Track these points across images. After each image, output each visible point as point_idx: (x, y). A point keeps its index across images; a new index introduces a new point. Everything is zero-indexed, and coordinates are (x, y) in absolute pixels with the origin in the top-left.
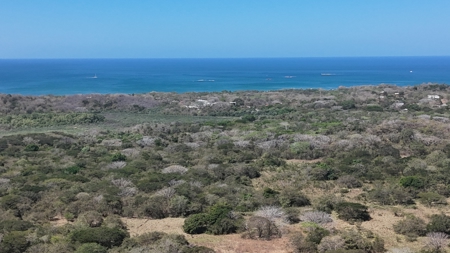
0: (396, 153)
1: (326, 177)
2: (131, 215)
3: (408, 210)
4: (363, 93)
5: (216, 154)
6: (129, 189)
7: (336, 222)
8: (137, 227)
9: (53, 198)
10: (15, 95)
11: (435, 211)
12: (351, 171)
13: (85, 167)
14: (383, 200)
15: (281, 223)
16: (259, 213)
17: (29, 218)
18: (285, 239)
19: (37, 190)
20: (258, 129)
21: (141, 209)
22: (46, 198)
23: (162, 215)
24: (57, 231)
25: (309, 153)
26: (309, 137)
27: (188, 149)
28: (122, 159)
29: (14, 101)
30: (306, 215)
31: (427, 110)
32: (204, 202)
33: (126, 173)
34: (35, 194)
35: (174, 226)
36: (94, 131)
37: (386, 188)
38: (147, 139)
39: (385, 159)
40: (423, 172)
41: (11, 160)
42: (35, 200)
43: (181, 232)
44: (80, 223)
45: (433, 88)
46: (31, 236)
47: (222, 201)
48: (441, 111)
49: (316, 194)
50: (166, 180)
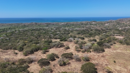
0: (88, 30)
1: (79, 34)
2: (53, 39)
3: (90, 38)
4: (84, 22)
5: (64, 31)
6: (52, 35)
7: (80, 40)
8: (53, 40)
9: (42, 37)
10: (36, 23)
11: (93, 38)
12: (82, 33)
13: (46, 32)
14: (86, 37)
15: (73, 40)
16: (70, 39)
17: (39, 39)
18: (73, 42)
19: (40, 35)
20: (70, 27)
21: (54, 38)
22: (41, 37)
23: (57, 39)
24: (43, 41)
25: (76, 30)
26: (77, 28)
27: (60, 30)
28: (51, 31)
30: (76, 39)
31: (93, 25)
32: (62, 37)
33: (52, 33)
34: (40, 36)
35: (58, 40)
36: (47, 28)
37: (87, 35)
38: (55, 29)
39: (87, 31)
40: (92, 33)
42: (40, 37)
43: (59, 41)
44: (46, 40)
45: (94, 21)
46: (39, 42)
47: (65, 37)
48: (95, 25)
49: (77, 36)
50: (57, 34)
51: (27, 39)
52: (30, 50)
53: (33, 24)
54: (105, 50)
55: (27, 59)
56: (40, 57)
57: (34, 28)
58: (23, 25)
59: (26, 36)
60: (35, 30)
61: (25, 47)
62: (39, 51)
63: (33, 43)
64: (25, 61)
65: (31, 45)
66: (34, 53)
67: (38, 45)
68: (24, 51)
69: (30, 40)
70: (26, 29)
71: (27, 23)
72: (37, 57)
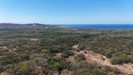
51: (117, 47)
52: (118, 59)
53: (126, 31)
55: (113, 67)
56: (130, 71)
57: (128, 36)
58: (115, 32)
59: (117, 43)
60: (128, 38)
61: (114, 54)
62: (129, 64)
63: (123, 53)
64: (112, 69)
65: (121, 54)
66: (122, 64)
67: (130, 56)
68: (112, 59)
69: (120, 49)
70: (119, 36)
71: (119, 30)
72: (126, 70)
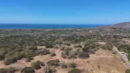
0: (74, 37)
1: (65, 40)
2: (38, 46)
3: (75, 44)
4: (70, 29)
5: (50, 37)
6: (37, 42)
7: (66, 46)
8: (39, 47)
9: (26, 43)
11: (79, 44)
12: (68, 39)
13: (31, 39)
14: (72, 43)
15: (59, 46)
16: (56, 45)
17: (23, 46)
18: (59, 48)
19: (24, 42)
20: (56, 34)
21: (39, 45)
23: (42, 46)
24: (27, 48)
25: (63, 37)
26: (63, 35)
27: (46, 37)
28: (36, 38)
29: (20, 30)
30: (62, 45)
31: (78, 31)
32: (48, 44)
33: (37, 40)
34: (24, 43)
35: (44, 47)
36: (32, 34)
37: (73, 41)
38: (40, 35)
39: (72, 38)
40: (77, 39)
41: (20, 38)
42: (24, 44)
43: (45, 48)
44: (30, 47)
45: (79, 28)
46: (23, 49)
47: (51, 44)
48: (79, 31)
49: (63, 42)
50: (43, 41)
51: (9, 47)
52: (12, 58)
53: (16, 30)
54: (89, 56)
55: (8, 68)
56: (24, 65)
57: (18, 35)
58: (5, 31)
59: (8, 43)
60: (18, 36)
61: (7, 55)
62: (22, 59)
63: (16, 51)
64: (6, 70)
65: (14, 53)
66: (17, 61)
67: (22, 52)
68: (6, 60)
69: (13, 47)
70: (9, 35)
71: (9, 30)
72: (20, 65)
